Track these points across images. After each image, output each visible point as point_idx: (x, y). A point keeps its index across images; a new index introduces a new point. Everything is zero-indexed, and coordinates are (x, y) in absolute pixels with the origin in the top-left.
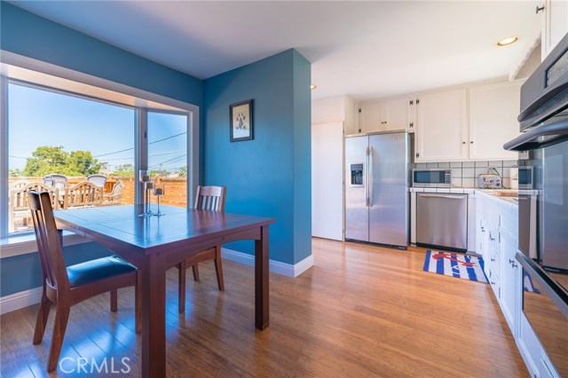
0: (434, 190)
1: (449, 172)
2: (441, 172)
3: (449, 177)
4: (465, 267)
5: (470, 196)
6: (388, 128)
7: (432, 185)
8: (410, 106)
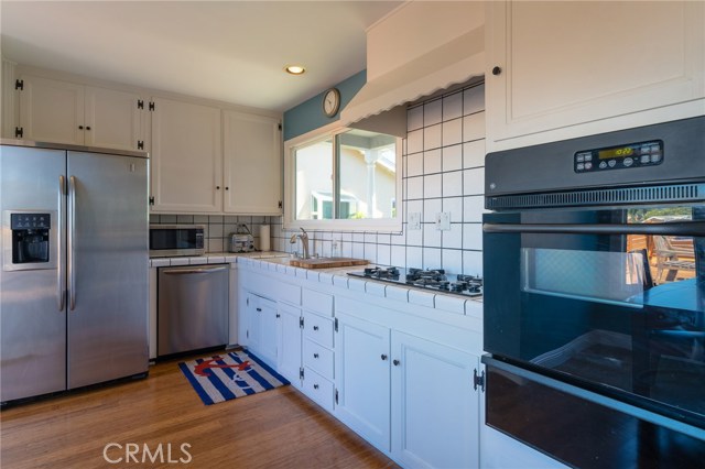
0: (185, 261)
1: (201, 231)
2: (189, 230)
3: (202, 238)
4: (245, 372)
5: (233, 266)
6: (93, 140)
7: (180, 252)
8: (138, 111)
